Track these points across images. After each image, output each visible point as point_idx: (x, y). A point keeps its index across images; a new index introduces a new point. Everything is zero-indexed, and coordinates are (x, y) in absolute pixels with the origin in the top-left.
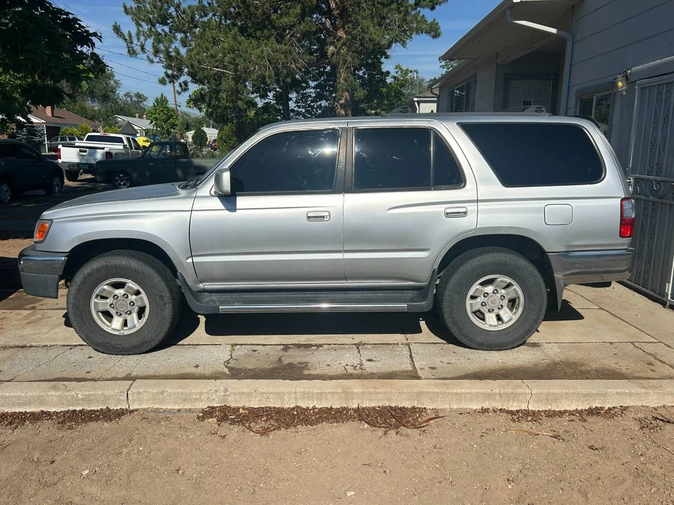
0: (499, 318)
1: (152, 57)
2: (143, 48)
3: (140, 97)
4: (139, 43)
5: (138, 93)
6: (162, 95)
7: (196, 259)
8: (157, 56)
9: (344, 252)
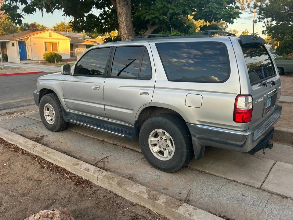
1: (252, 10)
2: (248, 6)
3: (235, 32)
4: (247, 4)
5: (235, 30)
6: (246, 30)
7: (65, 100)
8: (255, 9)
9: (104, 105)
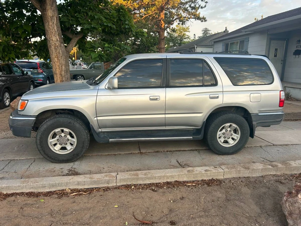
7: (99, 118)
9: (165, 114)
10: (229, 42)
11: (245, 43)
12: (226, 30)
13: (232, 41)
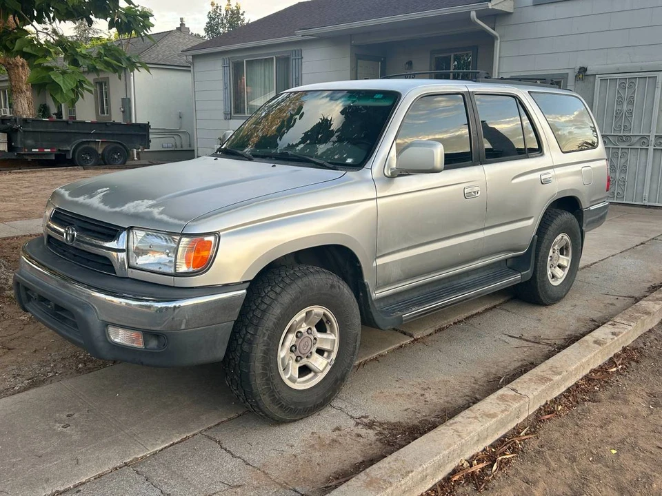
0: (560, 266)
7: (380, 262)
10: (245, 57)
11: (292, 63)
12: (182, 24)
13: (251, 56)
